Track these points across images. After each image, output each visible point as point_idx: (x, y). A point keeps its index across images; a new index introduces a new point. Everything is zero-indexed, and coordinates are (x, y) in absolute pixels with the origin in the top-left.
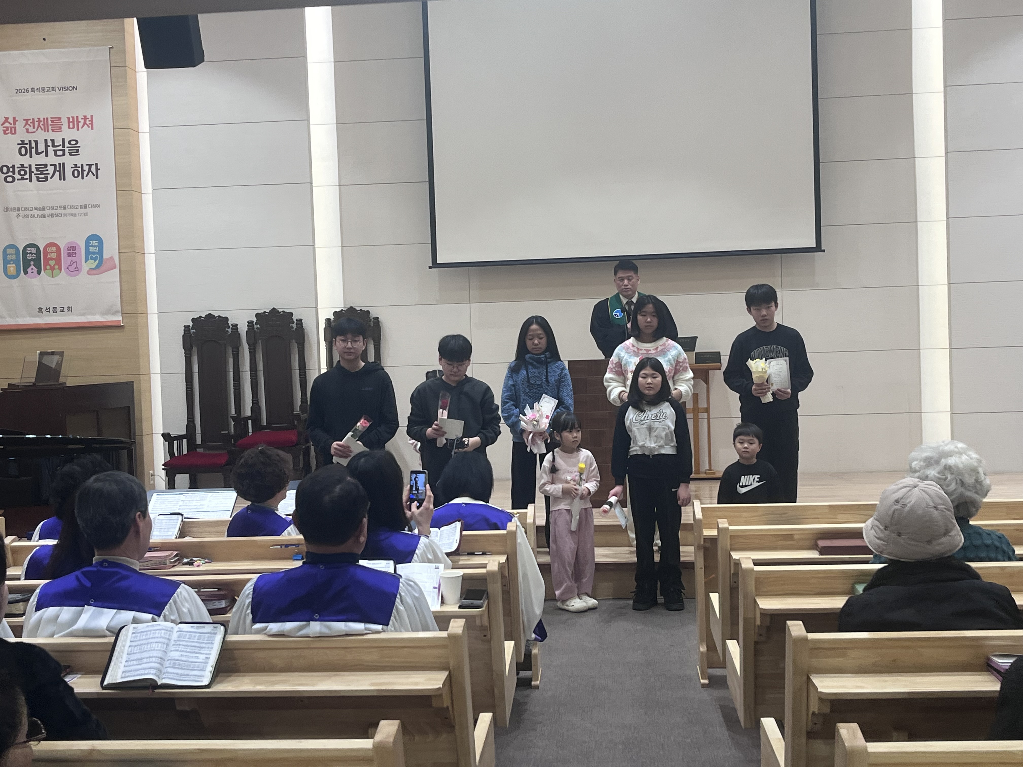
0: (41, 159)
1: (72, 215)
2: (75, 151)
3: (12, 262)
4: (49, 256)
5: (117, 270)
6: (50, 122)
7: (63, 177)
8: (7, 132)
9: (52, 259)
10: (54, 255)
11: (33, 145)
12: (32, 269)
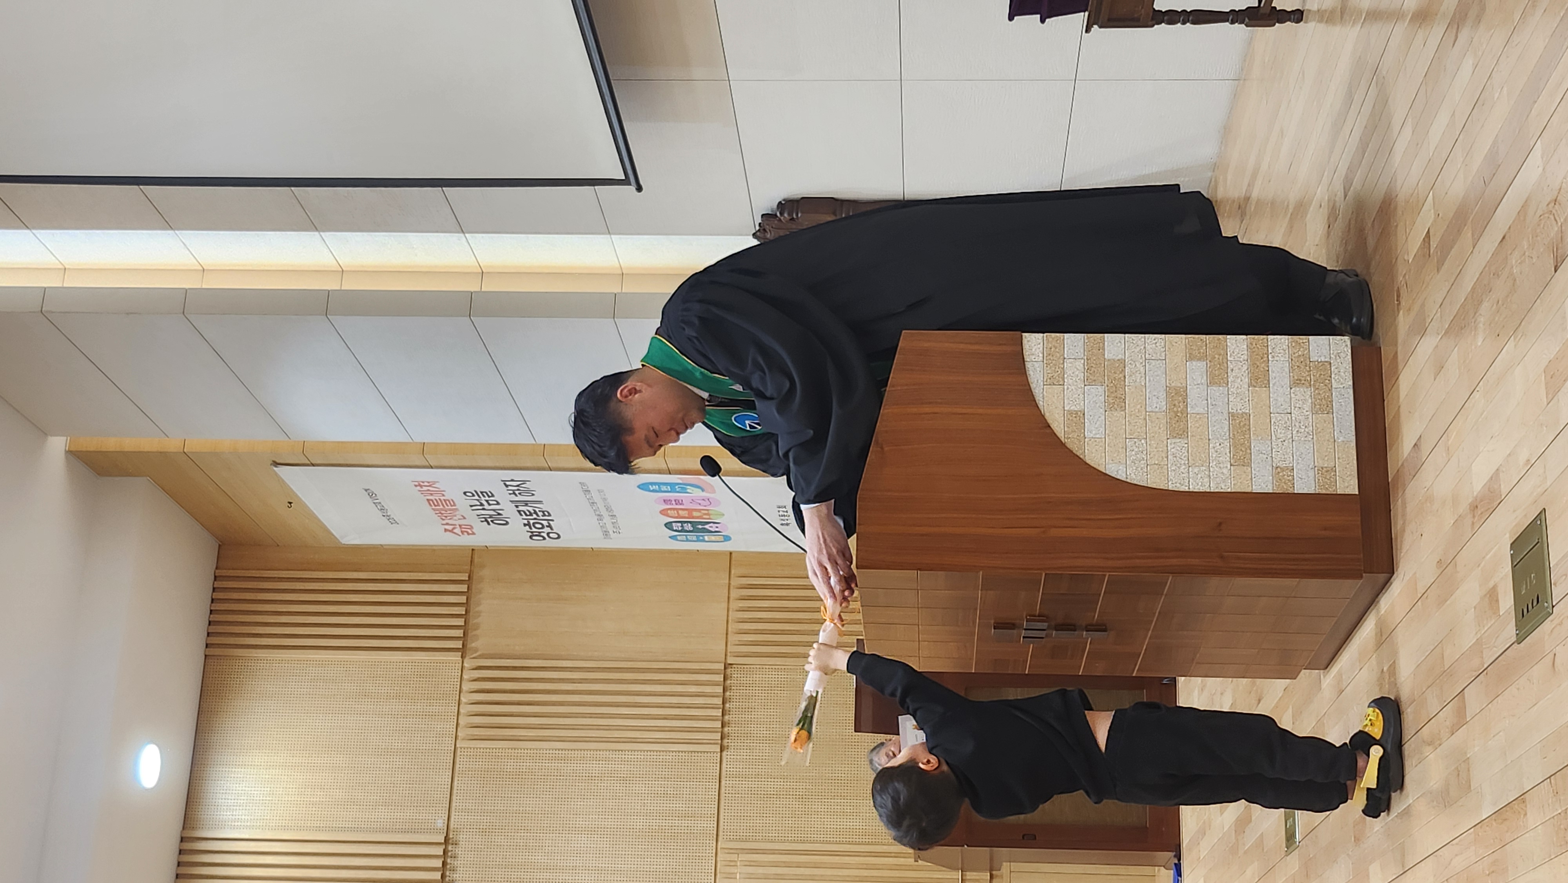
1: (605, 500)
6: (440, 507)
7: (537, 502)
9: (689, 514)
11: (485, 517)
12: (710, 528)
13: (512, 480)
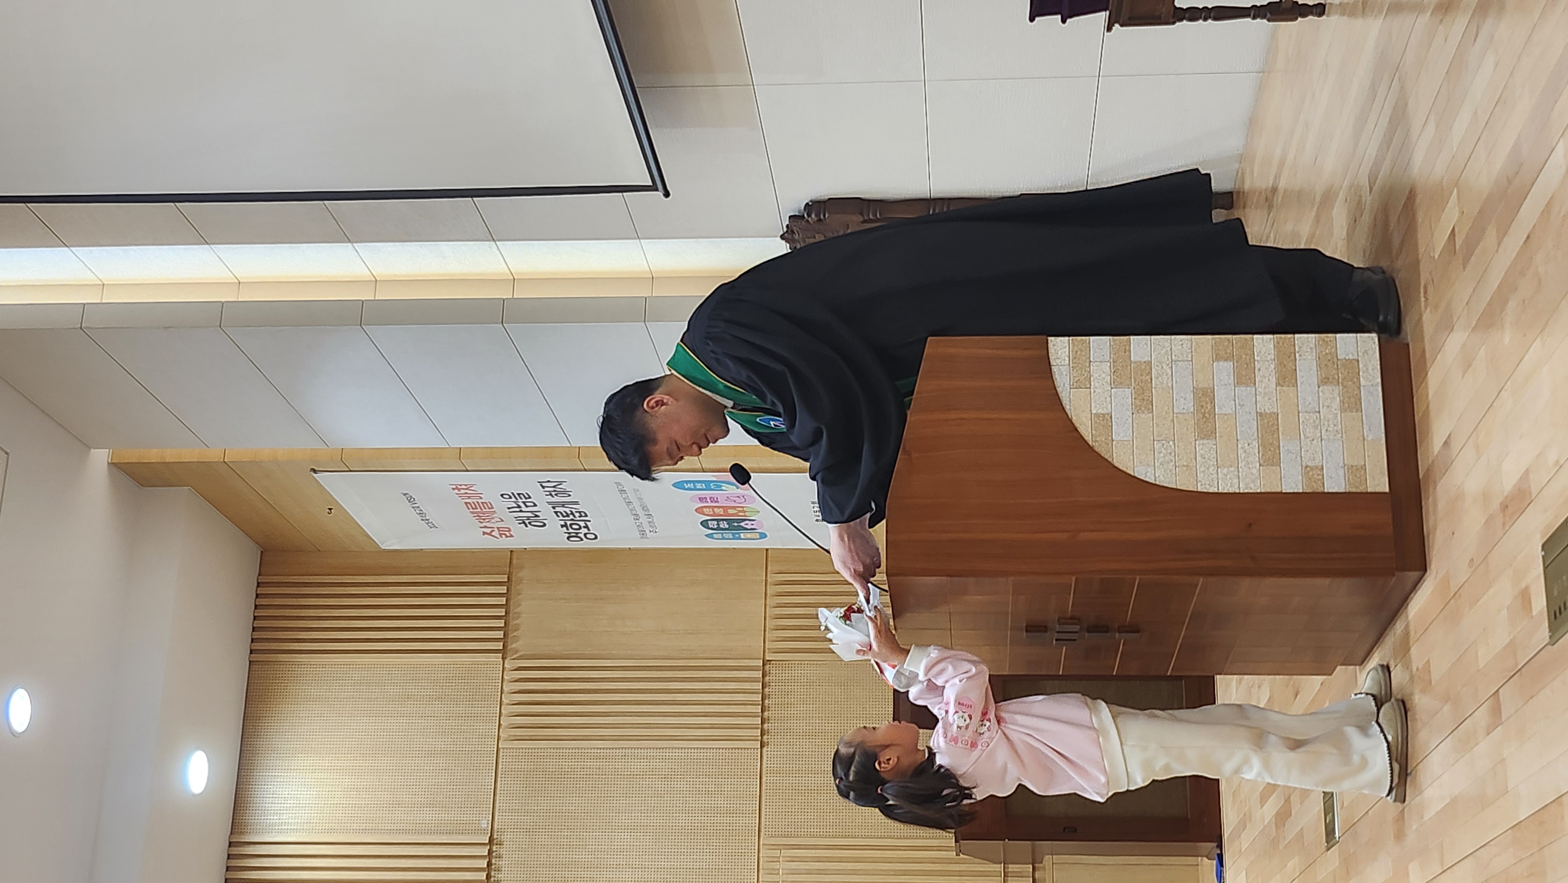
6: (478, 510)
7: (574, 503)
9: (725, 512)
12: (746, 525)
13: (549, 481)
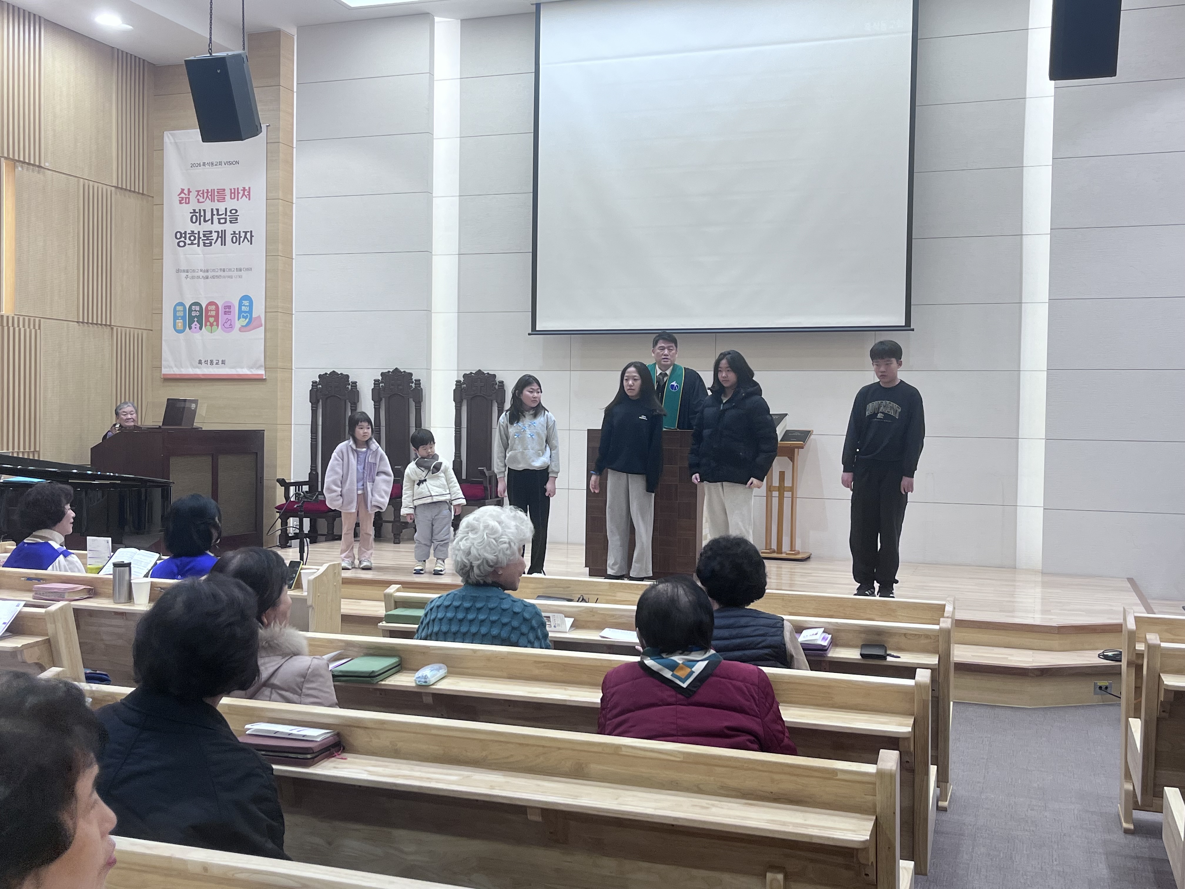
0: (207, 227)
1: (229, 277)
2: (234, 220)
3: (180, 318)
4: (209, 314)
5: (263, 328)
6: (216, 194)
7: (223, 243)
8: (182, 202)
9: (212, 316)
10: (213, 313)
11: (202, 214)
12: (195, 324)
